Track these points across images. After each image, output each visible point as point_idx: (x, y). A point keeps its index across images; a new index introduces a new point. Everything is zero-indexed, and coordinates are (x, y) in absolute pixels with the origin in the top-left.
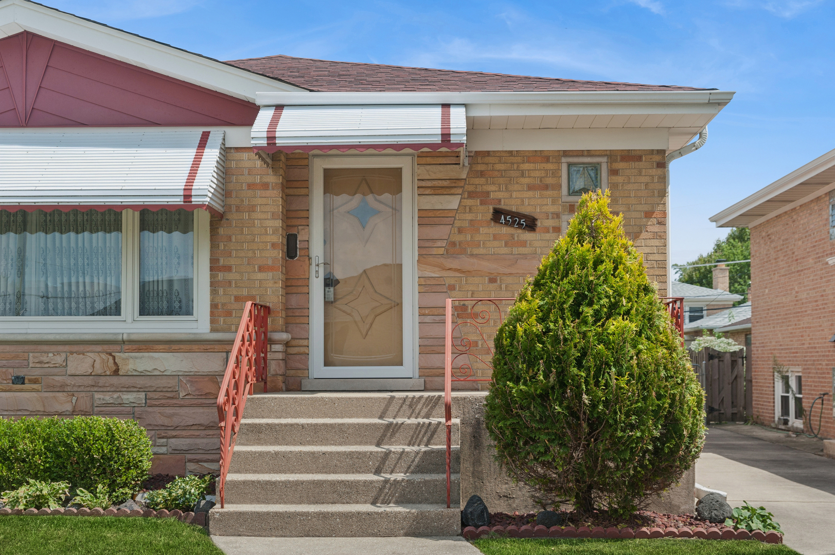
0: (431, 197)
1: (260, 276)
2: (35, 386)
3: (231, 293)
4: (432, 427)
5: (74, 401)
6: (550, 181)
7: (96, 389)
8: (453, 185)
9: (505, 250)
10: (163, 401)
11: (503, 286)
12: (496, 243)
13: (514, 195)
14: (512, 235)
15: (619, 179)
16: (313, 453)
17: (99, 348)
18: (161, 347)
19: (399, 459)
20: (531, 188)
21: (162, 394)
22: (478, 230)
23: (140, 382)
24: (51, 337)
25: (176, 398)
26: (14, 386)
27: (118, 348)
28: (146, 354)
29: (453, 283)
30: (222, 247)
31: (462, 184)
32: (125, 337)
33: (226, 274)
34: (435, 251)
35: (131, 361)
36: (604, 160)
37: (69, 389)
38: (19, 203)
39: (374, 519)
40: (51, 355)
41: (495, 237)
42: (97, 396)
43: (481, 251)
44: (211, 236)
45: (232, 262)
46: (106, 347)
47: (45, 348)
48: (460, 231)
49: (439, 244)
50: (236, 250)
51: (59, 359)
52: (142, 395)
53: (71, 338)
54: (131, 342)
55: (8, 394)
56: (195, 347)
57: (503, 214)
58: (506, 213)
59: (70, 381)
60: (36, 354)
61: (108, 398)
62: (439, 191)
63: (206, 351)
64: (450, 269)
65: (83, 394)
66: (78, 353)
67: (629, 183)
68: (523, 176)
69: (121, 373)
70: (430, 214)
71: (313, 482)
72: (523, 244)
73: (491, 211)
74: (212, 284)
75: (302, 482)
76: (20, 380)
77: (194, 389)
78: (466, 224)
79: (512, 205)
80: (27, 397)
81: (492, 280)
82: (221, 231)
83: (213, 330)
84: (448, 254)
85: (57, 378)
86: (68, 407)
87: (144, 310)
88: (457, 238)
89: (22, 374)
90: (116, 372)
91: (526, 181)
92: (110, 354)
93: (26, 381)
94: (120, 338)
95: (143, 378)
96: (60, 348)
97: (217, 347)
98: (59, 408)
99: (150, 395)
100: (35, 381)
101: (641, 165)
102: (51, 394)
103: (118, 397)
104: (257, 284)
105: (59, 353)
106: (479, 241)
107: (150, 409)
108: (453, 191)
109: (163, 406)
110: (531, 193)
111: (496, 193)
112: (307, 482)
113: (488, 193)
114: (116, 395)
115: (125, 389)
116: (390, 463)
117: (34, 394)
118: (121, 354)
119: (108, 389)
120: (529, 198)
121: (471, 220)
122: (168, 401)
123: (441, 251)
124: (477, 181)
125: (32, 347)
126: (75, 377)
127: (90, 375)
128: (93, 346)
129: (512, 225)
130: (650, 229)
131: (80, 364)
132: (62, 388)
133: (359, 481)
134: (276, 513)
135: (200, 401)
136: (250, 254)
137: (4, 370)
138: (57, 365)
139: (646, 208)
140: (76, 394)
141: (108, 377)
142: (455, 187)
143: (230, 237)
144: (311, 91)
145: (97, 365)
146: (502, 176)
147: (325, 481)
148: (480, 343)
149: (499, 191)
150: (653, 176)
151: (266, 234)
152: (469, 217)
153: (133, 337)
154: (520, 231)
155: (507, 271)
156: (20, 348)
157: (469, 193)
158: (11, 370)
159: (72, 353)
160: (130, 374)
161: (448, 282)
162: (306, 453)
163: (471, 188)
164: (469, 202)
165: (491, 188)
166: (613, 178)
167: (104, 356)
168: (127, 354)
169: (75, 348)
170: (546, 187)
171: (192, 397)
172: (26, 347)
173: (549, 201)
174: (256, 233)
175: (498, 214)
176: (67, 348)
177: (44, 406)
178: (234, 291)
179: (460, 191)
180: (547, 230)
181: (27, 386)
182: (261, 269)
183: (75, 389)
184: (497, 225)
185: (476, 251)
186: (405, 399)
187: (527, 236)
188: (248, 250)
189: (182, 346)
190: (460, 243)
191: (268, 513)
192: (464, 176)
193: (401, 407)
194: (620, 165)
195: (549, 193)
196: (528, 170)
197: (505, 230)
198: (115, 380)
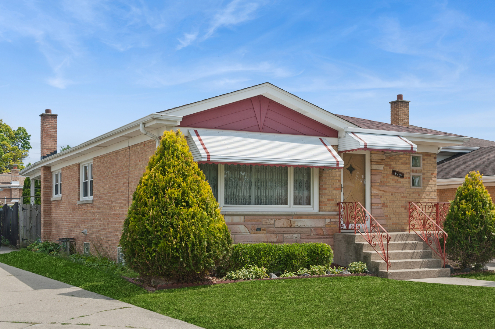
0: (375, 165)
1: (335, 192)
2: (264, 232)
3: (326, 198)
4: (416, 244)
5: (277, 237)
6: (407, 161)
7: (284, 233)
8: (382, 161)
9: (395, 184)
10: (306, 237)
11: (395, 197)
12: (393, 182)
13: (398, 166)
14: (397, 179)
15: (425, 162)
16: (395, 253)
17: (285, 217)
18: (305, 217)
19: (417, 254)
20: (402, 163)
21: (305, 234)
22: (388, 177)
23: (299, 230)
24: (271, 213)
25: (310, 236)
26: (257, 232)
27: (292, 217)
28: (300, 220)
29: (381, 195)
30: (323, 181)
31: (384, 161)
32: (295, 213)
33: (325, 191)
34: (377, 184)
35: (296, 222)
36: (421, 155)
37: (275, 233)
38: (286, 164)
39: (430, 272)
40: (269, 220)
41: (393, 180)
42: (285, 235)
43: (389, 184)
44: (319, 177)
45: (327, 186)
46: (287, 217)
47: (267, 217)
48: (383, 177)
49: (378, 181)
50: (328, 182)
51: (273, 222)
52: (299, 235)
53: (278, 213)
54: (296, 215)
55: (255, 235)
56: (315, 217)
57: (395, 172)
58: (397, 172)
59: (276, 230)
60: (264, 220)
61: (289, 236)
62: (378, 163)
63: (319, 218)
64: (381, 190)
65: (280, 235)
66: (279, 219)
67: (427, 163)
68: (400, 159)
69: (292, 227)
70: (376, 171)
71: (405, 262)
72: (400, 182)
73: (392, 171)
74: (319, 194)
75: (402, 262)
76: (259, 230)
77: (315, 232)
78: (385, 175)
79: (397, 169)
80: (261, 236)
81: (392, 195)
82: (324, 175)
83: (319, 211)
84: (380, 185)
85: (271, 229)
86: (275, 240)
87: (295, 204)
88: (383, 180)
89: (260, 227)
90: (291, 227)
91: (401, 161)
92: (289, 220)
93: (261, 230)
94: (293, 213)
95: (299, 228)
96: (272, 217)
97: (322, 217)
98: (272, 240)
99: (302, 235)
100: (264, 230)
101: (431, 157)
102: (269, 235)
103: (292, 236)
104: (334, 194)
105: (272, 219)
106: (388, 181)
107: (301, 240)
108: (382, 163)
109: (305, 238)
110: (402, 166)
111: (393, 165)
112: (404, 262)
113: (391, 164)
114: (291, 235)
115: (294, 233)
116: (415, 255)
117: (264, 235)
118: (292, 220)
119: (288, 233)
120: (402, 167)
121: (386, 174)
122: (307, 237)
123: (379, 184)
124: (388, 160)
125: (263, 217)
126: (278, 228)
127: (283, 227)
128: (283, 217)
129: (398, 176)
130: (433, 179)
131: (280, 223)
132: (273, 232)
133: (416, 261)
134: (406, 272)
135: (317, 236)
136: (332, 184)
137: (254, 226)
138: (272, 224)
139: (432, 172)
140: (278, 235)
141: (288, 228)
142: (382, 162)
143: (326, 177)
144: (360, 128)
145: (285, 224)
146: (395, 159)
147: (408, 262)
148: (388, 216)
149: (394, 164)
150: (433, 162)
151: (337, 177)
152: (386, 172)
153: (298, 213)
154: (399, 178)
155: (396, 191)
156: (259, 217)
157: (386, 164)
158: (256, 226)
159: (277, 219)
160: (295, 227)
161: (380, 195)
162: (393, 253)
163: (386, 163)
164: (386, 167)
165: (392, 163)
166: (423, 161)
167: (287, 220)
168: (294, 220)
169: (277, 217)
170: (406, 164)
171: (315, 235)
172: (261, 217)
173: (407, 168)
174: (334, 176)
175: (394, 172)
176: (275, 217)
177: (267, 239)
178: (327, 197)
179: (383, 163)
180: (406, 178)
181: (261, 232)
182: (335, 189)
183: (278, 233)
184: (393, 176)
185: (388, 185)
186: (400, 235)
187: (401, 180)
188: (332, 182)
189: (311, 217)
190: (383, 181)
191: (404, 272)
192: (385, 159)
193: (400, 237)
194: (425, 157)
195: (407, 165)
196: (402, 158)
197: (396, 178)
198: (291, 229)
